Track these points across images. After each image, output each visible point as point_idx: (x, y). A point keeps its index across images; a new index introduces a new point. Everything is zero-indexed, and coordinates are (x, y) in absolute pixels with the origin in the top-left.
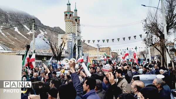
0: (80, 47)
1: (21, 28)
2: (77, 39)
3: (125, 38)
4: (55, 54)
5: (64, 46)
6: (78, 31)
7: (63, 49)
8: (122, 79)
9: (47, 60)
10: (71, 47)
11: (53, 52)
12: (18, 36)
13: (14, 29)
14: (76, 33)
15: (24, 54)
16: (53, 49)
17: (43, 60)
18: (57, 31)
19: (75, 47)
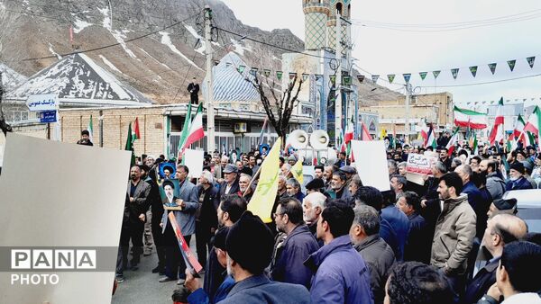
0: (349, 92)
1: (179, 36)
2: (339, 70)
3: (495, 65)
4: (273, 116)
5: (299, 90)
6: (343, 43)
7: (295, 98)
8: (457, 203)
9: (249, 131)
10: (322, 94)
11: (266, 108)
12: (170, 59)
13: (161, 37)
14: (339, 49)
15: (183, 112)
16: (264, 100)
17: (236, 131)
18: (283, 42)
19: (332, 92)
